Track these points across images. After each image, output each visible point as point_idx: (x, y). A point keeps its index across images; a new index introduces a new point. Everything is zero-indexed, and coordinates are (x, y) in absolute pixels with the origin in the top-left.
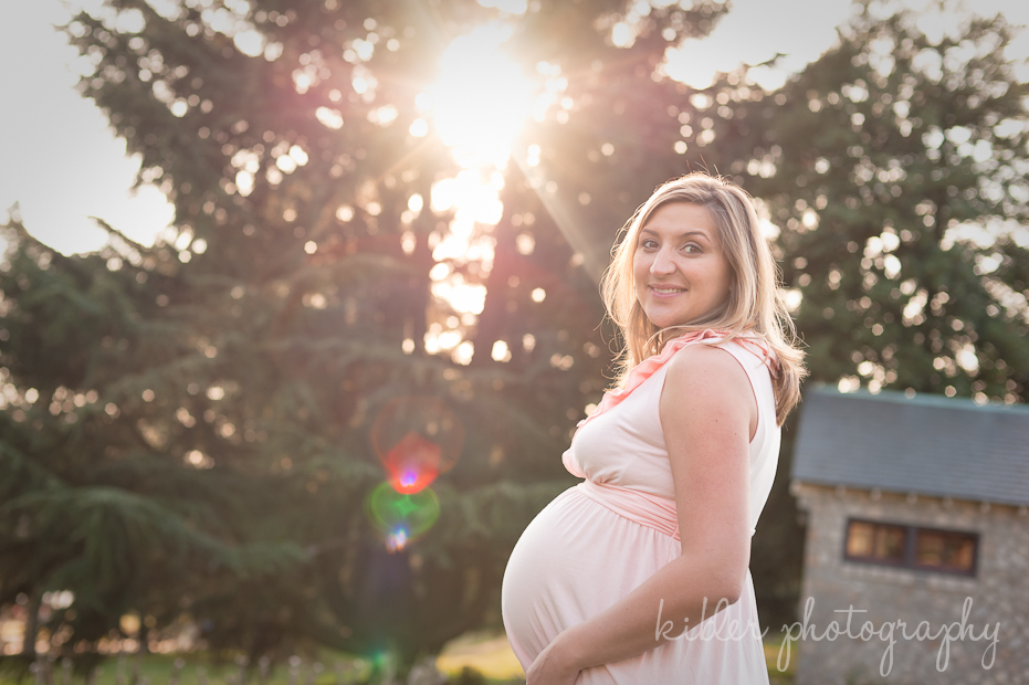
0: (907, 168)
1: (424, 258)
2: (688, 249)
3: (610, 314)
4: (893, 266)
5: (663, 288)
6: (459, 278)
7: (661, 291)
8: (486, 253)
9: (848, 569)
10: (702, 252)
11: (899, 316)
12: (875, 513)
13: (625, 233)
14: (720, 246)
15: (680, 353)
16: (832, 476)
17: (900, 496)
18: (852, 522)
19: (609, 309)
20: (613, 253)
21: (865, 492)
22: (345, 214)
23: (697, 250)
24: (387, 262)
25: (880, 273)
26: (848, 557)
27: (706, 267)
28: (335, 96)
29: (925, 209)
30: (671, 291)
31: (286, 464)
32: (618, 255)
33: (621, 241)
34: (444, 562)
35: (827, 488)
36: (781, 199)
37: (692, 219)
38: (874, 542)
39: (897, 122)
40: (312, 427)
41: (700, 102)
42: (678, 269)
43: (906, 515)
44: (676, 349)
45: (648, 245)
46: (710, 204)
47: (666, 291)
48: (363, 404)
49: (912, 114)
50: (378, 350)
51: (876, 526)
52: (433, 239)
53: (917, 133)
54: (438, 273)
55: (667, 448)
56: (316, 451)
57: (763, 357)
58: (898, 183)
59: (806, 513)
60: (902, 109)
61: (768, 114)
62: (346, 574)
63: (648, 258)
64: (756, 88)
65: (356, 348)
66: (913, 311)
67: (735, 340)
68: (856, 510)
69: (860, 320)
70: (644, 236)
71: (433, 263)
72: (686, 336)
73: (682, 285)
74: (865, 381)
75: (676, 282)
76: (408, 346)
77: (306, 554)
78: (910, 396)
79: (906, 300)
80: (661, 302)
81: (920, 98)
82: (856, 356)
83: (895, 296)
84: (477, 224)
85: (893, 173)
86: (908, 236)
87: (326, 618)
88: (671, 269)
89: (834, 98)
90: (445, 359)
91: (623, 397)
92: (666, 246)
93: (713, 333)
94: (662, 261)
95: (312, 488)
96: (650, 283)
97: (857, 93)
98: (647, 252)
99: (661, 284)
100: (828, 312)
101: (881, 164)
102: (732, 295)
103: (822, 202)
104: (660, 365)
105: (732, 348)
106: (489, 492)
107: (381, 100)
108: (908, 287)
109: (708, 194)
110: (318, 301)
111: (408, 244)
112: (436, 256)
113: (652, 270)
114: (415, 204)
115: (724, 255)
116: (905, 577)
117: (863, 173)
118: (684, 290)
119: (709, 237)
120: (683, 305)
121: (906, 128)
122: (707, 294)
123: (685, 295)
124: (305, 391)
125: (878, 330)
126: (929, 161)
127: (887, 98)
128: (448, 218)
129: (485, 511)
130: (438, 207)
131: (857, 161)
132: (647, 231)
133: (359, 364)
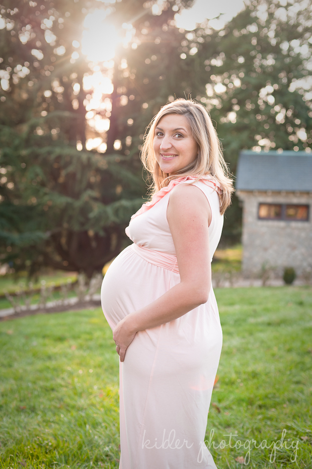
0: (275, 59)
1: (82, 110)
2: (177, 136)
3: (146, 167)
4: (271, 100)
5: (167, 155)
6: (98, 117)
7: (166, 157)
8: (108, 106)
9: (260, 223)
10: (183, 137)
11: (274, 120)
12: (269, 200)
13: (149, 129)
14: (191, 134)
15: (177, 187)
16: (252, 187)
17: (278, 193)
18: (261, 205)
19: (145, 165)
20: (145, 139)
21: (264, 192)
22: (48, 94)
23: (181, 136)
24: (67, 114)
25: (266, 103)
26: (260, 218)
27: (186, 144)
28: (38, 44)
29: (282, 75)
30: (170, 156)
31: (34, 201)
32: (147, 139)
33: (147, 133)
34: (102, 233)
35: (250, 192)
36: (226, 75)
37: (178, 122)
38: (269, 211)
39: (269, 40)
40: (43, 184)
41: (190, 37)
42: (173, 146)
43: (281, 200)
44: (175, 185)
45: (159, 134)
46: (187, 114)
47: (168, 157)
48: (63, 173)
49: (276, 36)
50: (67, 151)
51: (270, 205)
52: (85, 102)
53: (278, 44)
54: (89, 116)
55: (171, 232)
56: (46, 194)
57: (214, 187)
58: (272, 66)
59: (242, 202)
60: (271, 34)
61: (217, 40)
62: (63, 241)
63: (159, 141)
64: (212, 29)
65: (58, 151)
66: (280, 118)
67: (201, 180)
68: (262, 199)
69: (259, 124)
70: (157, 130)
71: (86, 112)
72: (179, 179)
73: (176, 154)
74: (263, 147)
75: (172, 152)
76: (79, 147)
77: (46, 235)
78: (280, 152)
79: (277, 113)
80: (166, 161)
81: (279, 29)
82: (258, 137)
83: (272, 112)
84: (103, 94)
85: (270, 61)
86: (276, 86)
87: (57, 258)
88: (170, 146)
89: (244, 32)
90: (94, 152)
91: (151, 207)
92: (167, 135)
93: (191, 178)
94: (165, 142)
95: (46, 209)
96: (161, 153)
97: (253, 28)
98: (159, 138)
99: (166, 153)
100: (246, 121)
101: (264, 58)
102: (199, 157)
103: (242, 75)
104: (167, 193)
105: (199, 185)
106: (117, 204)
107: (58, 44)
108: (277, 108)
109: (185, 109)
110: (40, 132)
111: (75, 104)
112: (87, 109)
113: (161, 147)
114: (76, 88)
115: (193, 138)
116: (282, 224)
117: (257, 62)
118: (177, 155)
119: (186, 130)
120: (176, 163)
121: (273, 42)
122: (187, 157)
123: (177, 157)
124: (38, 170)
125: (267, 127)
126: (284, 55)
127: (265, 30)
128: (91, 93)
129: (116, 212)
130: (86, 88)
131: (254, 57)
132: (158, 128)
133: (59, 158)
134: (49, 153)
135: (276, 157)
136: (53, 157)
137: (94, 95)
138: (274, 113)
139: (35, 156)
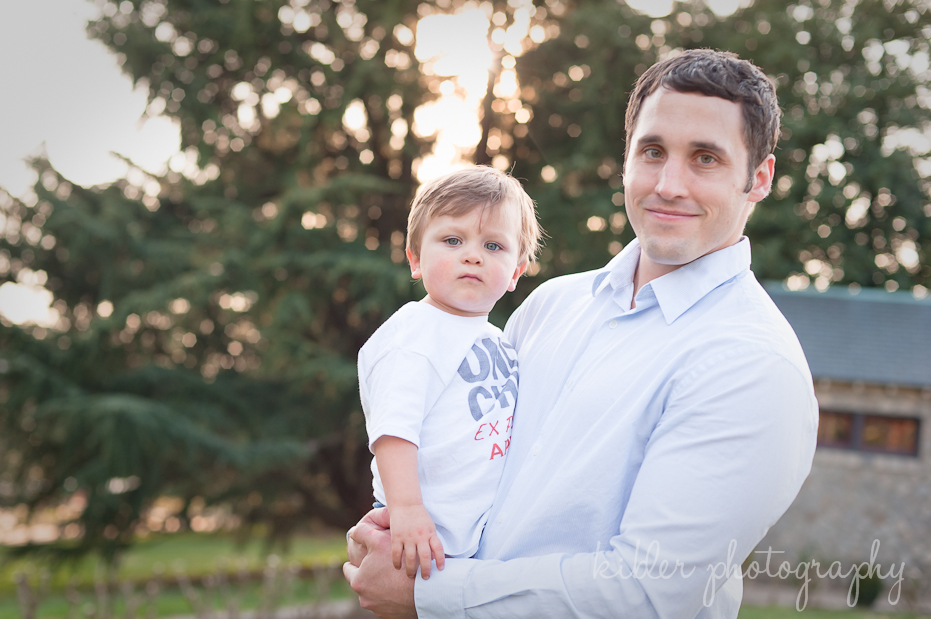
0: (850, 80)
4: (838, 173)
11: (843, 218)
17: (845, 385)
25: (825, 180)
29: (867, 117)
38: (823, 426)
39: (840, 37)
41: (659, 28)
43: (853, 402)
49: (855, 30)
53: (858, 48)
58: (842, 94)
60: (844, 25)
65: (345, 263)
66: (856, 213)
71: (416, 183)
74: (812, 279)
77: (306, 449)
78: (854, 292)
79: (849, 202)
81: (861, 15)
82: (803, 254)
83: (839, 199)
85: (837, 85)
86: (853, 144)
89: (780, 18)
97: (802, 13)
101: (826, 77)
108: (851, 190)
110: (311, 221)
111: (394, 167)
112: (418, 177)
114: (399, 129)
116: (852, 459)
117: (809, 86)
121: (848, 44)
125: (824, 232)
126: (871, 75)
127: (830, 15)
128: (431, 142)
133: (348, 277)
134: (327, 266)
135: (844, 304)
136: (332, 276)
137: (437, 148)
138: (843, 202)
139: (295, 272)
